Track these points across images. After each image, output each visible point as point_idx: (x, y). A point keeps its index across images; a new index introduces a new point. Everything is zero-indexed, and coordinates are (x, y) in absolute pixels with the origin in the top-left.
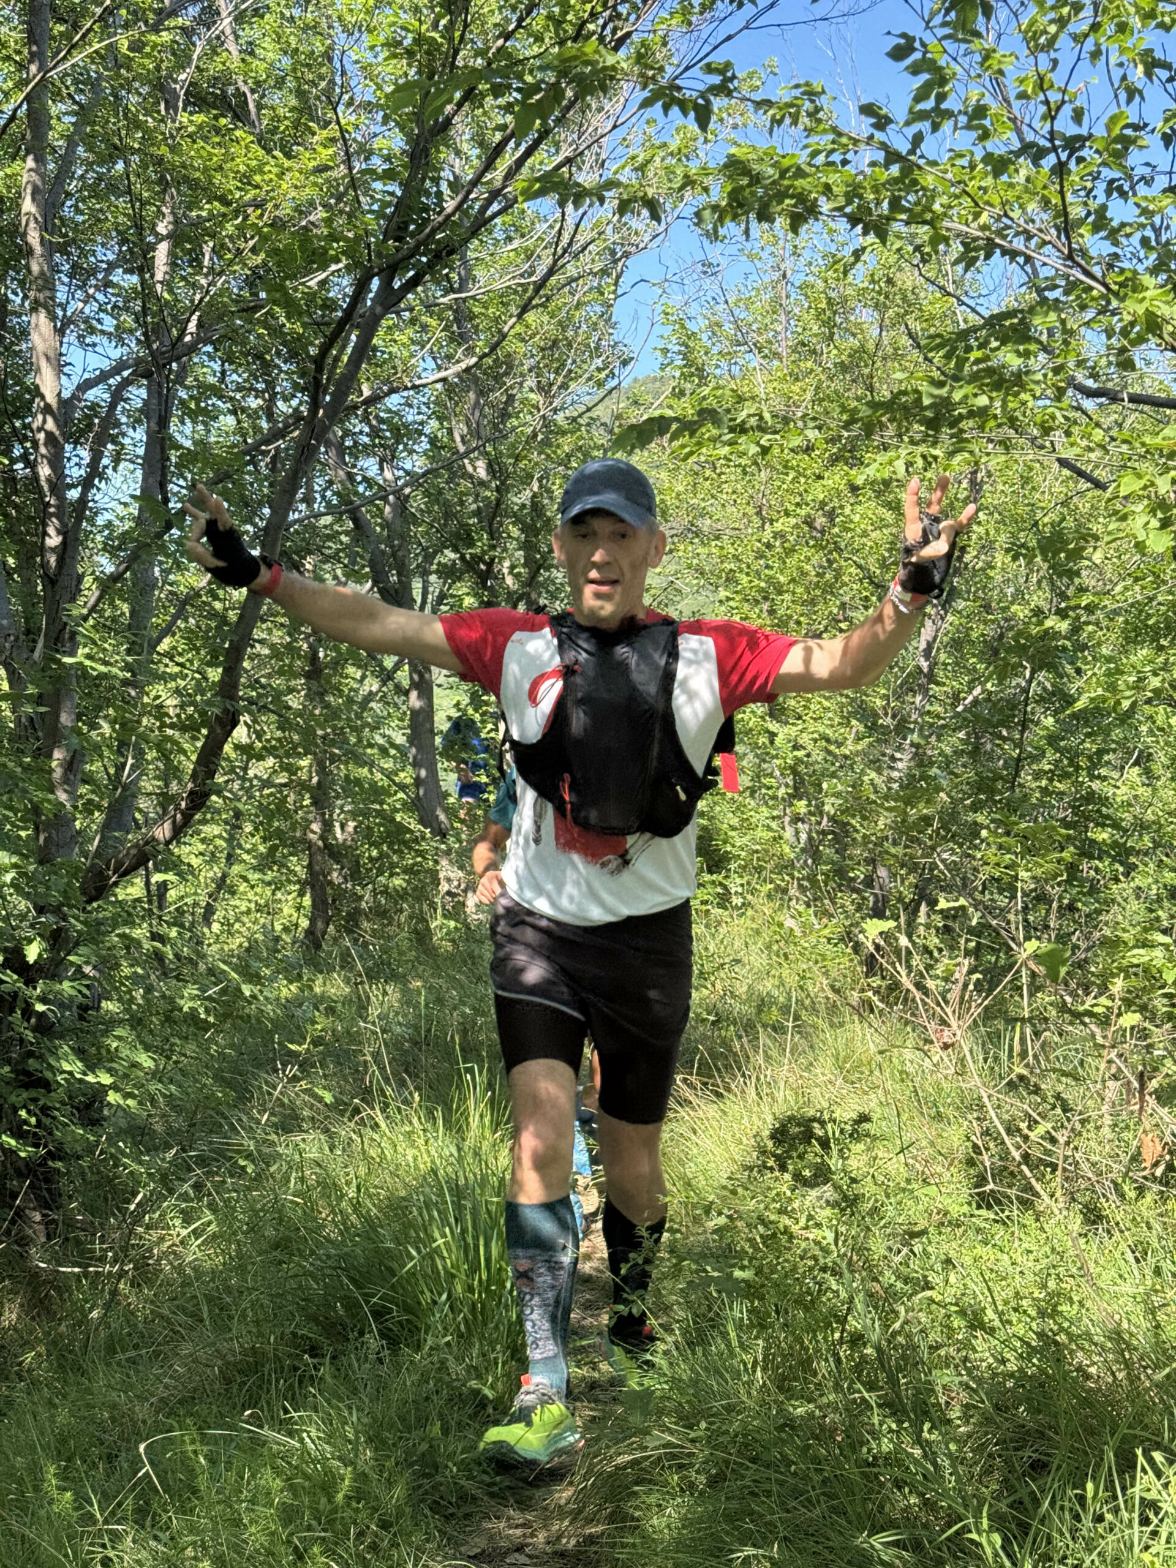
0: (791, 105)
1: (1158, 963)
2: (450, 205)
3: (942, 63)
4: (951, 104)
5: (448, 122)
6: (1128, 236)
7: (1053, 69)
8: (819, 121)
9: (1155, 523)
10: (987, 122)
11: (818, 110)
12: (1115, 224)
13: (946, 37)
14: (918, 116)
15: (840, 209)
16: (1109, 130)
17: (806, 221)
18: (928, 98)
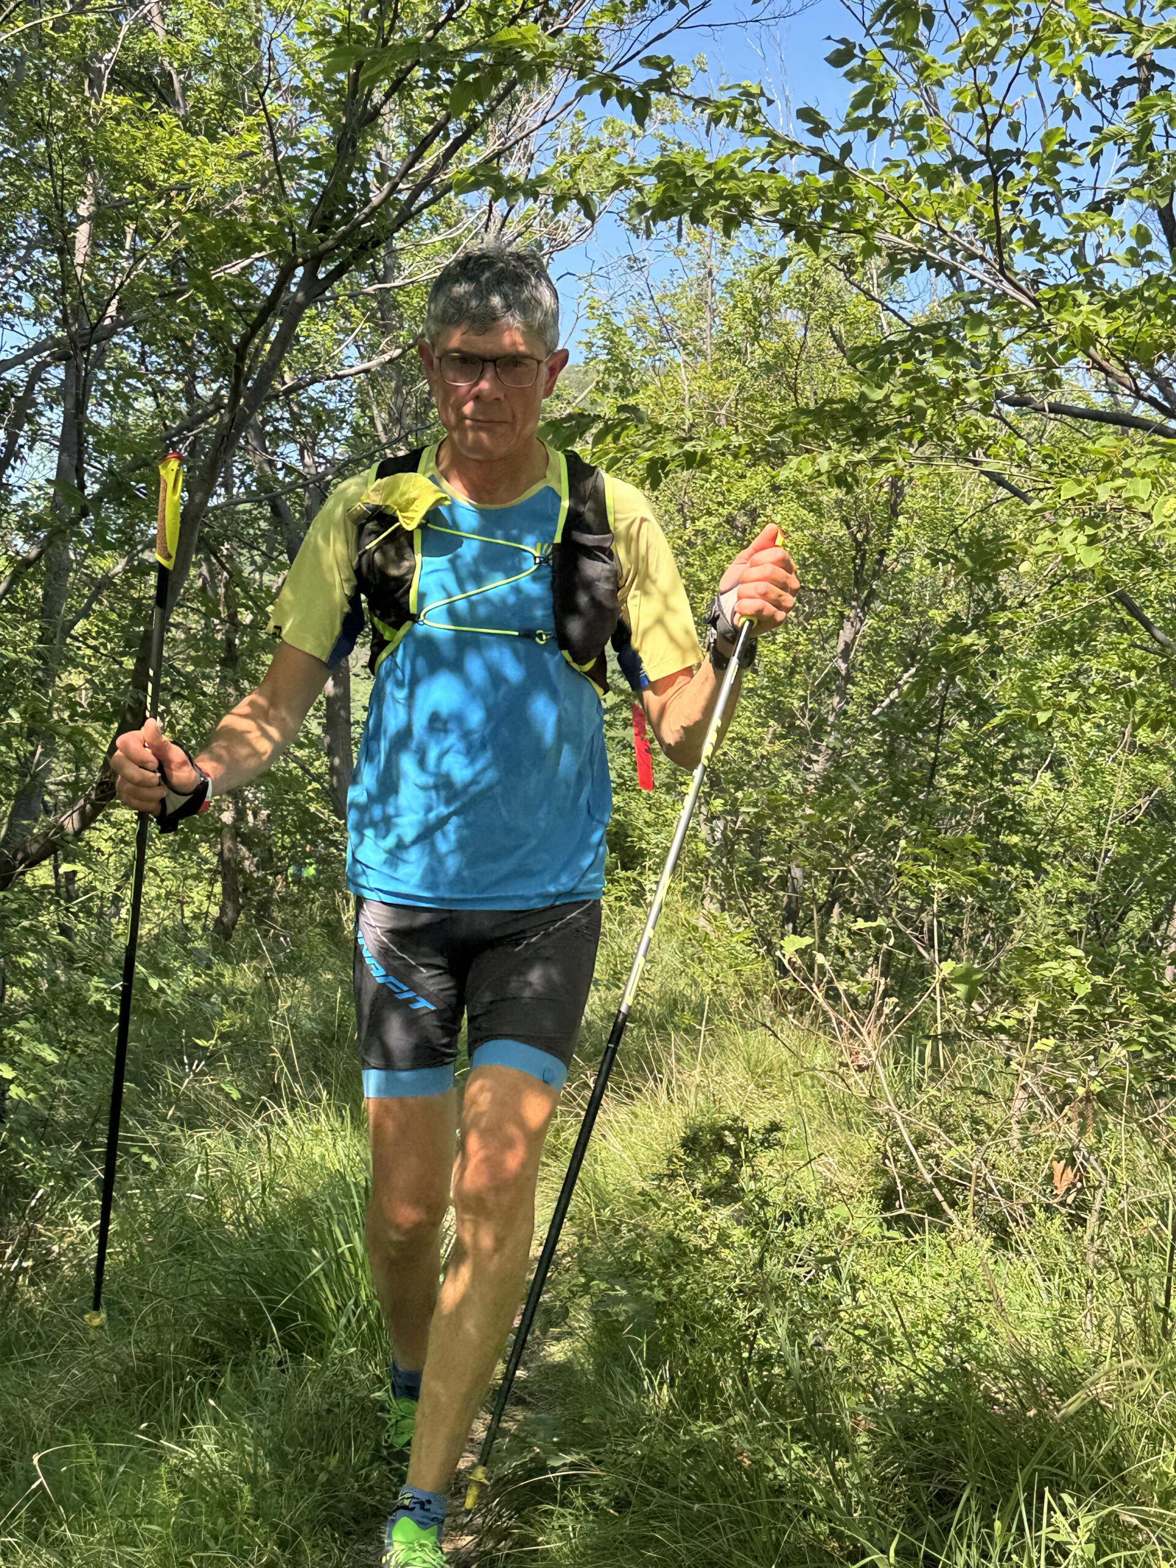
0: (730, 105)
1: (1070, 976)
2: (376, 197)
3: (882, 69)
4: (889, 112)
5: (377, 112)
6: (1059, 253)
7: (992, 82)
8: (756, 123)
9: (1082, 539)
10: (923, 133)
11: (756, 111)
12: (1046, 240)
13: (884, 45)
14: (854, 125)
15: (774, 214)
16: (1044, 145)
17: (739, 225)
18: (866, 105)
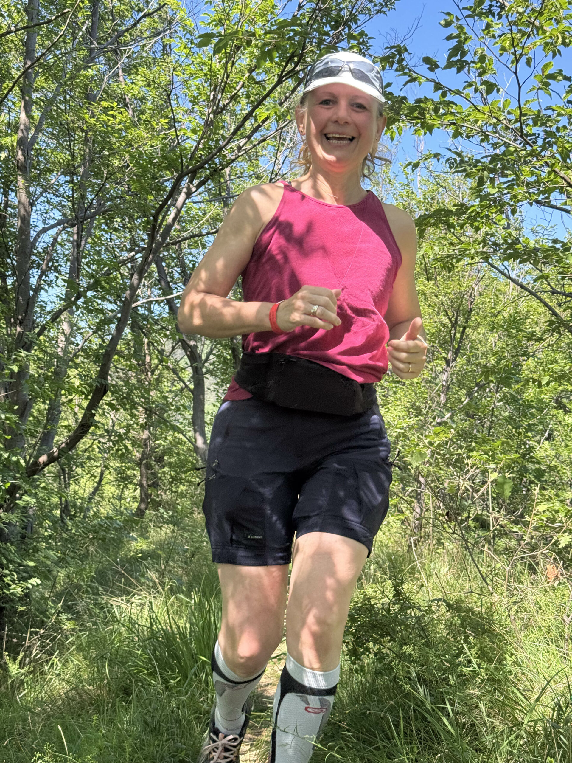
4: (468, 58)
14: (450, 65)
16: (543, 71)
18: (456, 55)
